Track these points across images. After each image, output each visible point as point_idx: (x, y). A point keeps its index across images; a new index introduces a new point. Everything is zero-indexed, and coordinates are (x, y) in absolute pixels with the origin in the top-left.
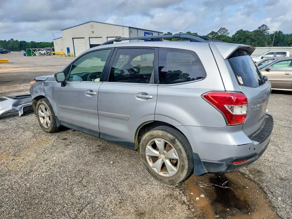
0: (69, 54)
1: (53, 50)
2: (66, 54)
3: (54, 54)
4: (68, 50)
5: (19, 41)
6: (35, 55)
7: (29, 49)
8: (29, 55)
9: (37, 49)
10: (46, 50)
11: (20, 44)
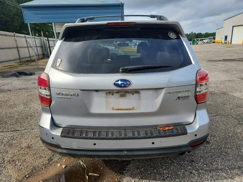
0: (226, 41)
1: (214, 38)
2: (223, 41)
3: (214, 42)
4: (226, 37)
5: (197, 34)
6: (197, 44)
7: (194, 39)
8: (193, 44)
9: (200, 39)
10: (209, 39)
11: (196, 36)
